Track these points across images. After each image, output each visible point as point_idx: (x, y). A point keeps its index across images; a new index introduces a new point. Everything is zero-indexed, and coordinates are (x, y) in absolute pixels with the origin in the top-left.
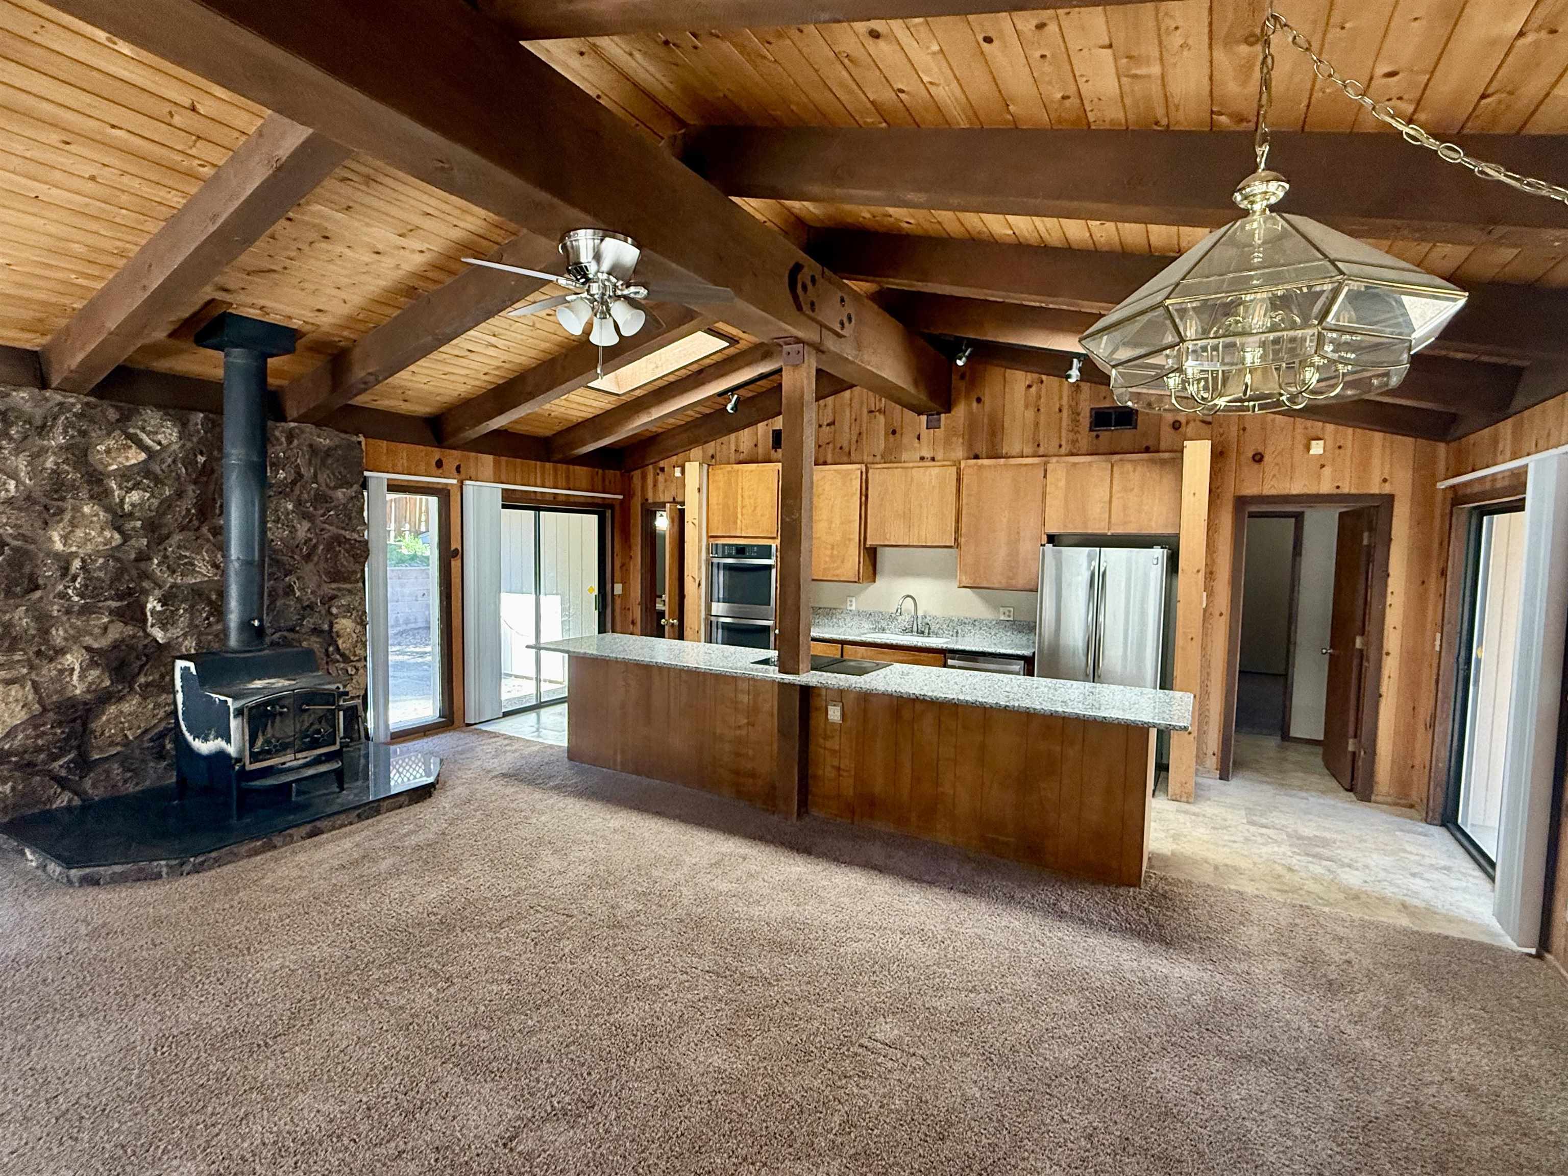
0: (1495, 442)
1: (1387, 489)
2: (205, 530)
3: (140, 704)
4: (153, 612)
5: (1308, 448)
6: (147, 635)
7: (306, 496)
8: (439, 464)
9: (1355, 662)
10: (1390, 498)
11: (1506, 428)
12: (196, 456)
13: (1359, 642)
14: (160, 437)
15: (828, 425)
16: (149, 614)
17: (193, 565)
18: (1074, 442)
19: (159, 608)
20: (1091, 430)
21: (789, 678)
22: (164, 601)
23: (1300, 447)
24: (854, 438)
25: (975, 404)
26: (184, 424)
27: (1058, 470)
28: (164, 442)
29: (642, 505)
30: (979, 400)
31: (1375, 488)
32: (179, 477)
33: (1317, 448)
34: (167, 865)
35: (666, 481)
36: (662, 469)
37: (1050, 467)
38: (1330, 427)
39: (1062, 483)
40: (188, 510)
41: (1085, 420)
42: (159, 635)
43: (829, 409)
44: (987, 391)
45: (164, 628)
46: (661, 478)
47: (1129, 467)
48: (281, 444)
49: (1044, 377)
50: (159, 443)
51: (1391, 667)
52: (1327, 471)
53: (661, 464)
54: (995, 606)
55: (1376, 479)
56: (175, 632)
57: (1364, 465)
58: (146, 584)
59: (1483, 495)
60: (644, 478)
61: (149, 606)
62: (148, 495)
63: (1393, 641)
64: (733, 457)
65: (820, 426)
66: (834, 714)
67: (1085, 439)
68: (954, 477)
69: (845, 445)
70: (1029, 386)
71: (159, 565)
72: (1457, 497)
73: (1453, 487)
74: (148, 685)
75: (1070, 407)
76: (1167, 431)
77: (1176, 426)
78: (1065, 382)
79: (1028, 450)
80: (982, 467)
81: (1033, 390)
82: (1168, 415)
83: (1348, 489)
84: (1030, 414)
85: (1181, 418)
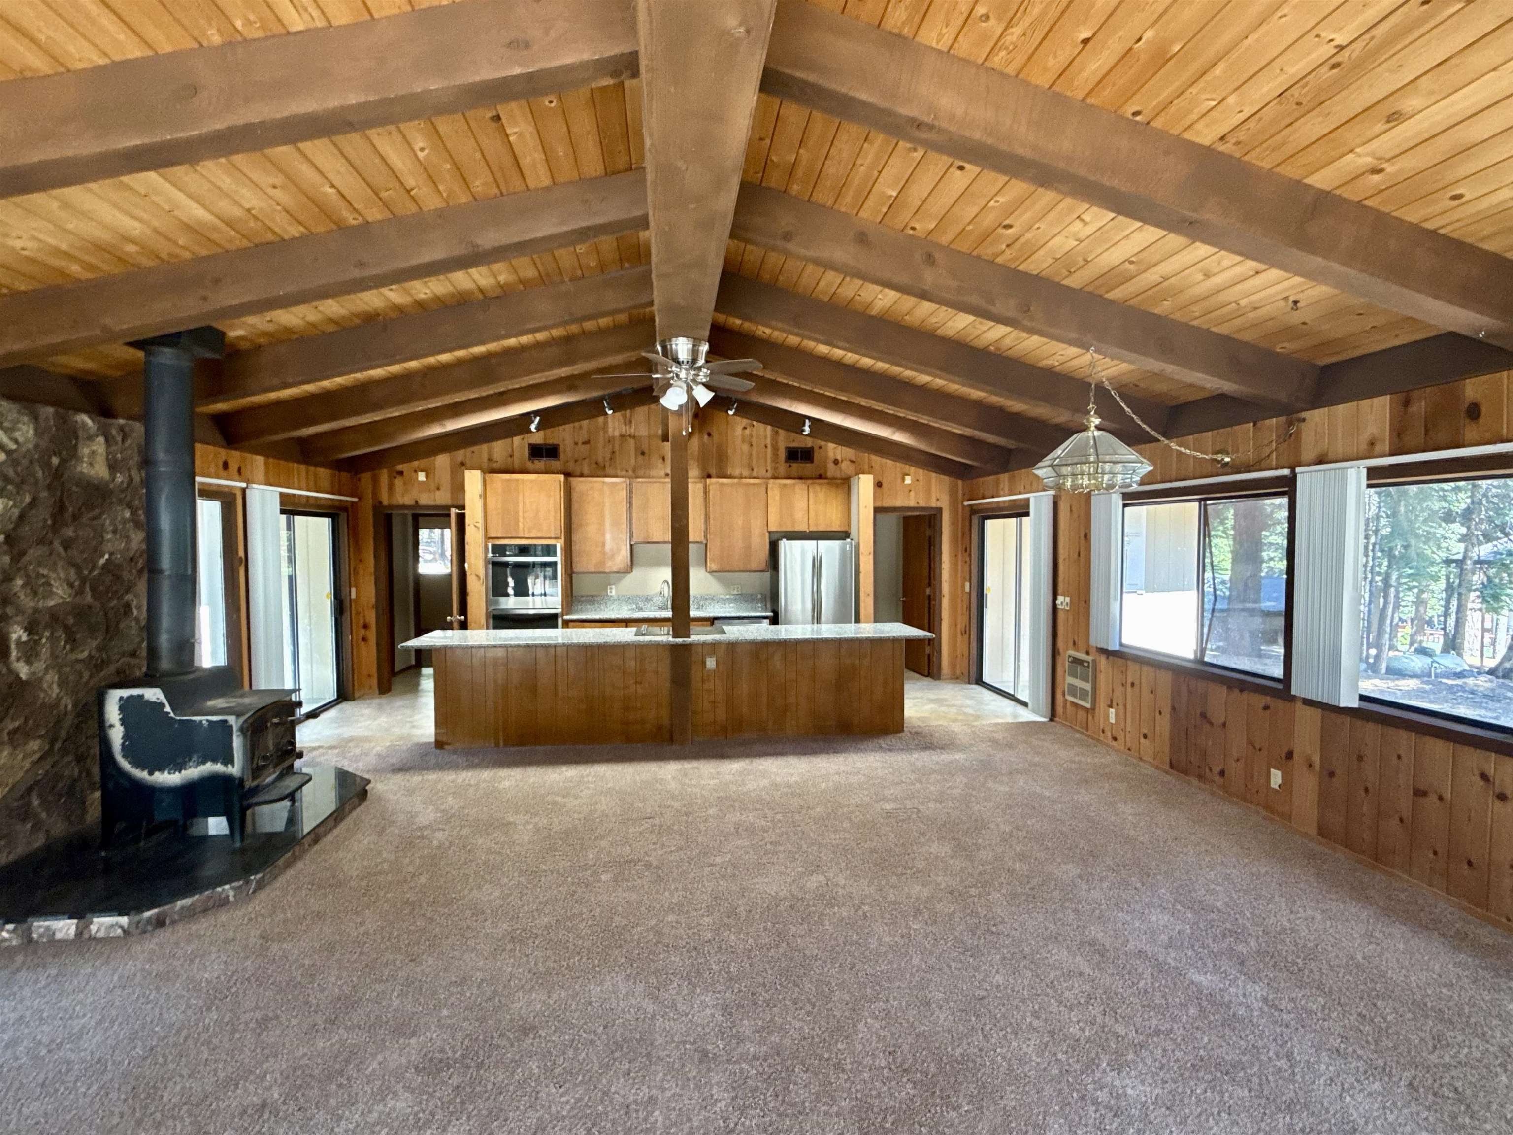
0: (997, 483)
1: (939, 505)
2: (57, 544)
3: (11, 754)
4: (19, 643)
5: (903, 480)
6: (10, 671)
7: (137, 502)
8: (226, 466)
9: (927, 602)
10: (940, 510)
11: (1004, 477)
12: (50, 457)
13: (928, 591)
14: (17, 434)
15: (584, 443)
16: (13, 646)
17: (50, 585)
18: (775, 469)
19: (24, 638)
20: (786, 461)
21: (680, 640)
22: (30, 629)
23: (899, 481)
24: (608, 456)
25: (706, 437)
26: (35, 418)
27: (775, 486)
28: (21, 440)
29: (375, 508)
30: (709, 435)
31: (934, 504)
32: (36, 483)
33: (908, 480)
34: (231, 888)
35: (405, 484)
36: (401, 473)
37: (770, 486)
38: (913, 469)
39: (777, 498)
40: (45, 520)
41: (782, 454)
42: (23, 671)
43: (584, 431)
44: (714, 428)
45: (28, 662)
46: (398, 482)
47: (817, 488)
48: (117, 443)
49: (755, 423)
50: (16, 441)
51: (945, 603)
52: (912, 493)
53: (400, 467)
54: (726, 583)
55: (934, 499)
56: (40, 665)
57: (928, 491)
58: (10, 610)
59: (987, 510)
60: (375, 481)
61: (14, 636)
62: (11, 503)
63: (946, 588)
64: (485, 465)
65: (576, 444)
66: (711, 663)
67: (782, 467)
68: (702, 490)
69: (600, 460)
70: (745, 428)
71: (23, 586)
72: (973, 510)
73: (971, 506)
74: (15, 731)
75: (772, 445)
76: (831, 466)
77: (836, 462)
78: (769, 427)
79: (746, 473)
80: (722, 484)
81: (747, 432)
82: (831, 455)
83: (922, 504)
84: (745, 447)
85: (839, 458)
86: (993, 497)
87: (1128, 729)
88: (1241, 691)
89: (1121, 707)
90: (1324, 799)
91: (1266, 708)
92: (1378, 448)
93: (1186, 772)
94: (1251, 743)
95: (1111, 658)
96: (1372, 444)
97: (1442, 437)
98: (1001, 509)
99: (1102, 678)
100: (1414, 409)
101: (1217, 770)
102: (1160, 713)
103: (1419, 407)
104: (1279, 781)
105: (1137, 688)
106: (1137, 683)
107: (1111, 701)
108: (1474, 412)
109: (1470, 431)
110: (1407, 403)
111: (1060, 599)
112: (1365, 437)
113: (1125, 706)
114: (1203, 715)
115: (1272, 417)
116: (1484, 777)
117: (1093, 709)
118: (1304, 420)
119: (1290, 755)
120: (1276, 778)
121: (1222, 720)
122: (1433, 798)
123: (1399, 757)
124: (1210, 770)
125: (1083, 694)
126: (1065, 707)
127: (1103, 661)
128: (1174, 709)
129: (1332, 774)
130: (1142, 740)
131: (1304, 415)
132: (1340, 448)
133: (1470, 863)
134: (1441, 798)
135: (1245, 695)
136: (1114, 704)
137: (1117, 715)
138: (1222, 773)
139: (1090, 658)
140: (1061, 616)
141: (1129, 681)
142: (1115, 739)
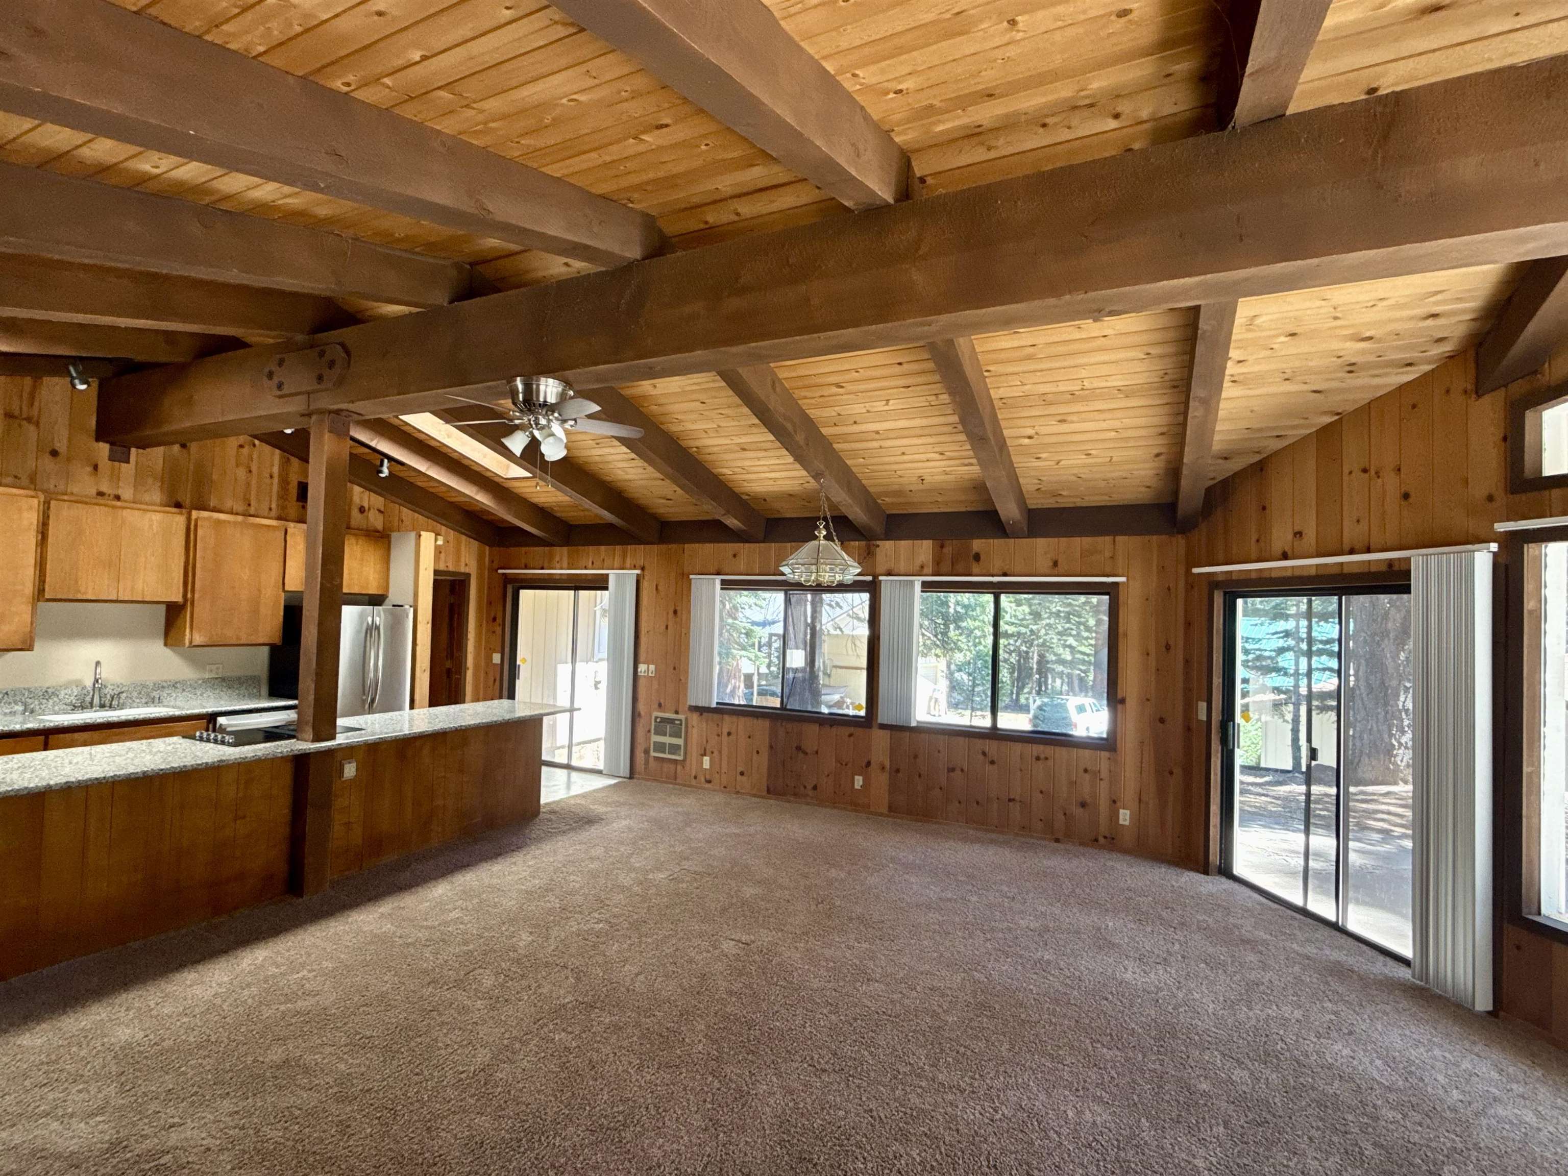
0: (550, 555)
1: (467, 571)
10: (468, 575)
18: (284, 508)
20: (298, 500)
25: (178, 450)
31: (463, 569)
33: (440, 541)
37: (290, 531)
38: (444, 529)
39: (301, 547)
41: (294, 490)
51: (470, 676)
52: (442, 556)
54: (199, 663)
55: (463, 564)
57: (458, 555)
63: (470, 660)
66: (350, 771)
67: (294, 507)
68: (183, 526)
75: (280, 475)
76: (355, 513)
77: (362, 510)
78: (277, 452)
79: (240, 507)
80: (219, 522)
81: (245, 451)
82: (356, 499)
83: (451, 569)
84: (241, 473)
85: (366, 505)
86: (542, 568)
87: (724, 770)
88: (831, 726)
89: (716, 754)
90: (893, 787)
91: (851, 735)
92: (926, 571)
93: (784, 794)
94: (838, 761)
95: (705, 714)
96: (922, 567)
97: (960, 567)
98: (556, 581)
99: (695, 733)
100: (945, 550)
101: (809, 787)
102: (758, 752)
103: (948, 550)
104: (861, 783)
105: (733, 737)
106: (733, 731)
107: (705, 750)
108: (977, 557)
109: (975, 568)
110: (942, 547)
111: (642, 668)
112: (918, 562)
113: (720, 752)
114: (799, 748)
115: (855, 540)
116: (984, 754)
117: (684, 760)
118: (878, 546)
119: (869, 764)
120: (859, 781)
121: (815, 748)
122: (958, 772)
123: (939, 752)
124: (805, 787)
125: (674, 749)
126: (647, 762)
127: (695, 718)
128: (771, 747)
129: (898, 771)
130: (739, 777)
131: (878, 543)
132: (902, 568)
133: (978, 803)
134: (962, 770)
135: (834, 729)
136: (708, 752)
137: (712, 762)
138: (815, 788)
139: (681, 716)
140: (642, 683)
141: (725, 731)
142: (709, 782)
